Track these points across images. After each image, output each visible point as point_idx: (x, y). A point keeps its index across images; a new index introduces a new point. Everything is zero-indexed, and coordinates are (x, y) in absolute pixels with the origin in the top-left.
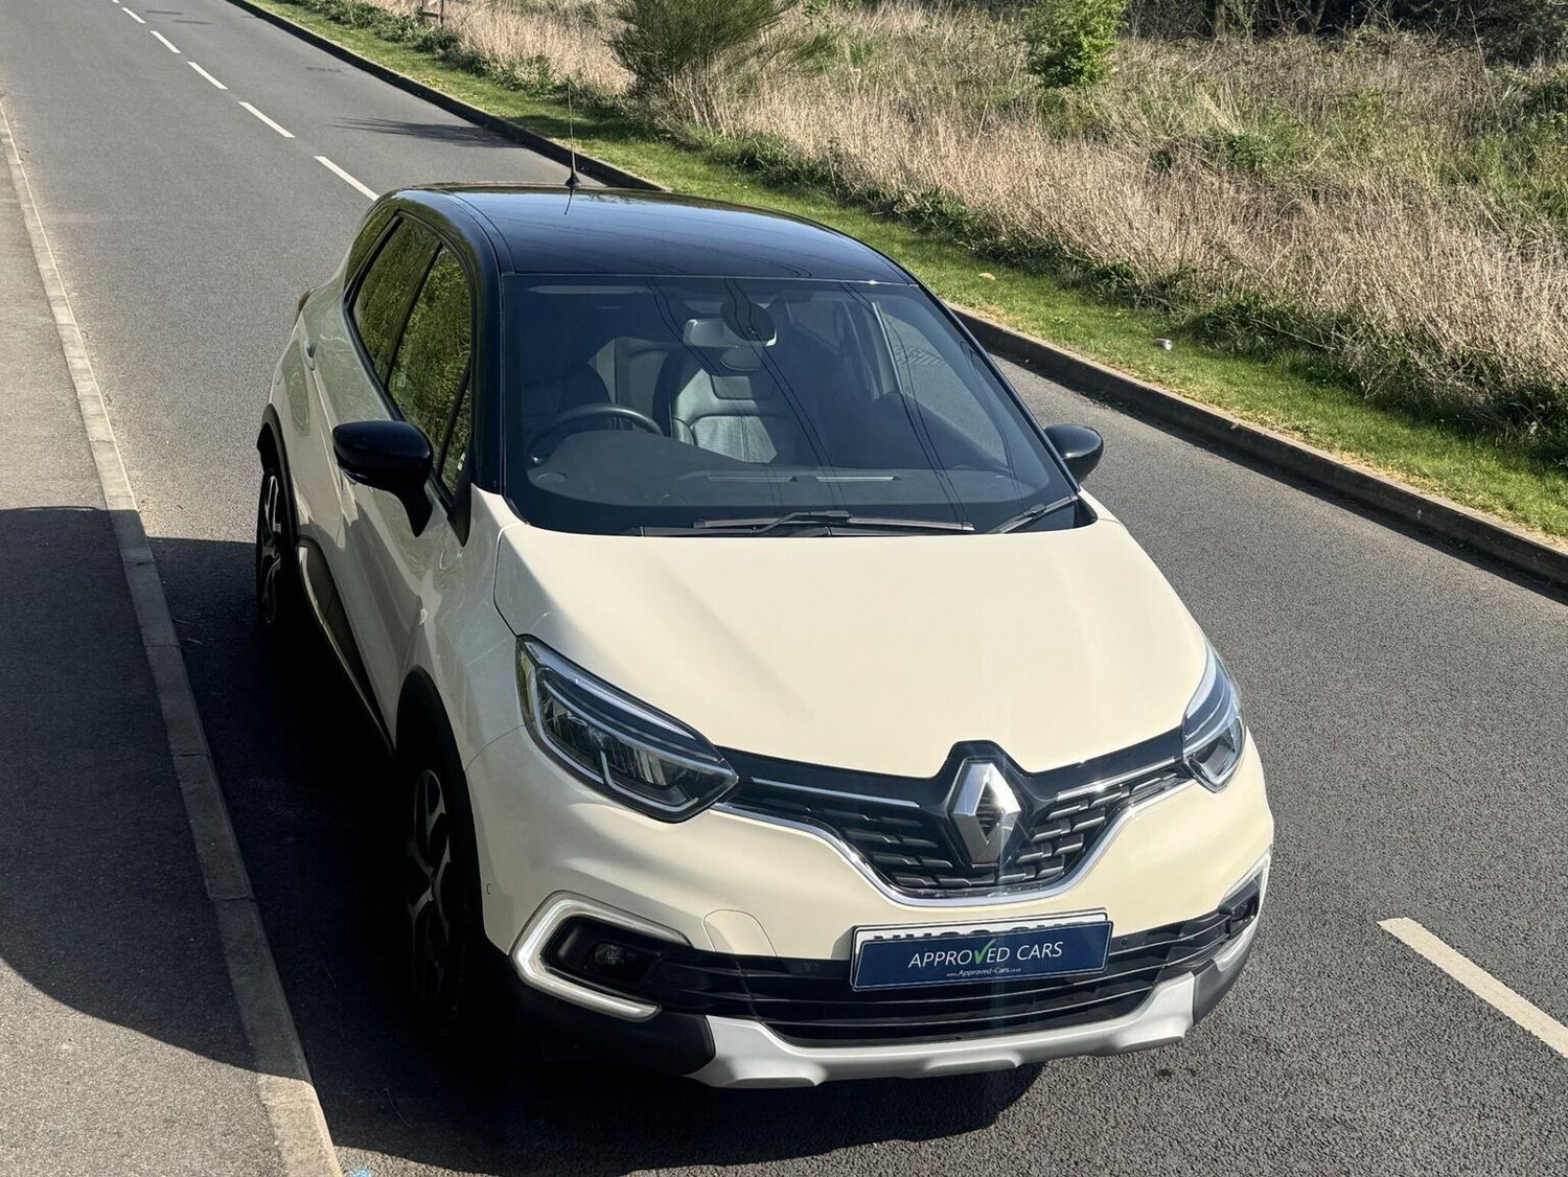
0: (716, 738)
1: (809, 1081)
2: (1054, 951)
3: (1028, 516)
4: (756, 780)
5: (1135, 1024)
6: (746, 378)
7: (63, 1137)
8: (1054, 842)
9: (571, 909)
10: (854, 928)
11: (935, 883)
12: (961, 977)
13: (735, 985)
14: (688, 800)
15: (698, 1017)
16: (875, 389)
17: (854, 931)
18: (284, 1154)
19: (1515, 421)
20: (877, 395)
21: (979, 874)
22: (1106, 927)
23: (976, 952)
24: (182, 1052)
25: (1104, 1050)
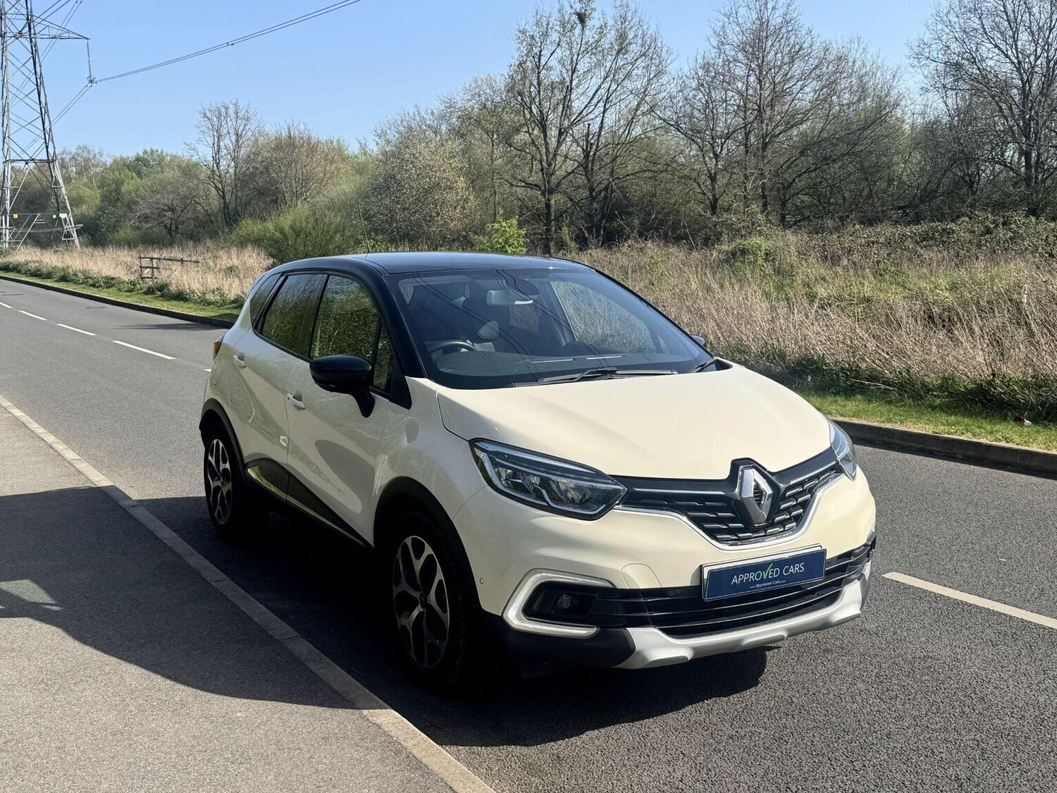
0: (608, 471)
1: (686, 658)
2: (800, 569)
3: (700, 366)
4: (636, 489)
5: (839, 609)
6: (491, 343)
7: (267, 756)
8: (788, 510)
9: (542, 577)
10: (701, 566)
11: (736, 537)
12: (756, 588)
13: (640, 607)
14: (599, 507)
15: (623, 630)
16: (563, 341)
17: (701, 568)
18: (403, 743)
19: (800, 377)
20: (564, 344)
21: (756, 530)
22: (823, 553)
23: (764, 572)
24: (310, 707)
25: (825, 625)
